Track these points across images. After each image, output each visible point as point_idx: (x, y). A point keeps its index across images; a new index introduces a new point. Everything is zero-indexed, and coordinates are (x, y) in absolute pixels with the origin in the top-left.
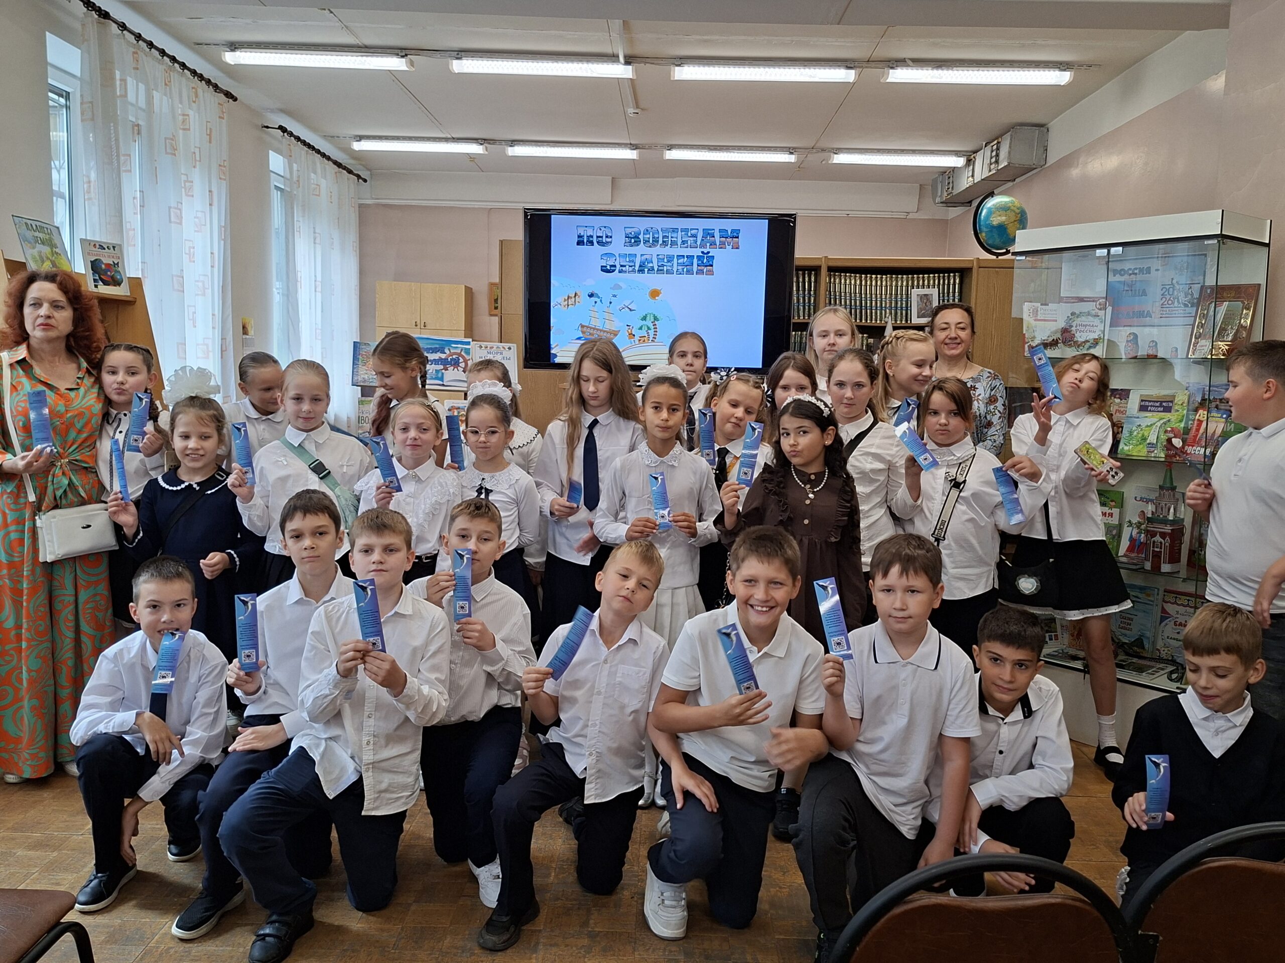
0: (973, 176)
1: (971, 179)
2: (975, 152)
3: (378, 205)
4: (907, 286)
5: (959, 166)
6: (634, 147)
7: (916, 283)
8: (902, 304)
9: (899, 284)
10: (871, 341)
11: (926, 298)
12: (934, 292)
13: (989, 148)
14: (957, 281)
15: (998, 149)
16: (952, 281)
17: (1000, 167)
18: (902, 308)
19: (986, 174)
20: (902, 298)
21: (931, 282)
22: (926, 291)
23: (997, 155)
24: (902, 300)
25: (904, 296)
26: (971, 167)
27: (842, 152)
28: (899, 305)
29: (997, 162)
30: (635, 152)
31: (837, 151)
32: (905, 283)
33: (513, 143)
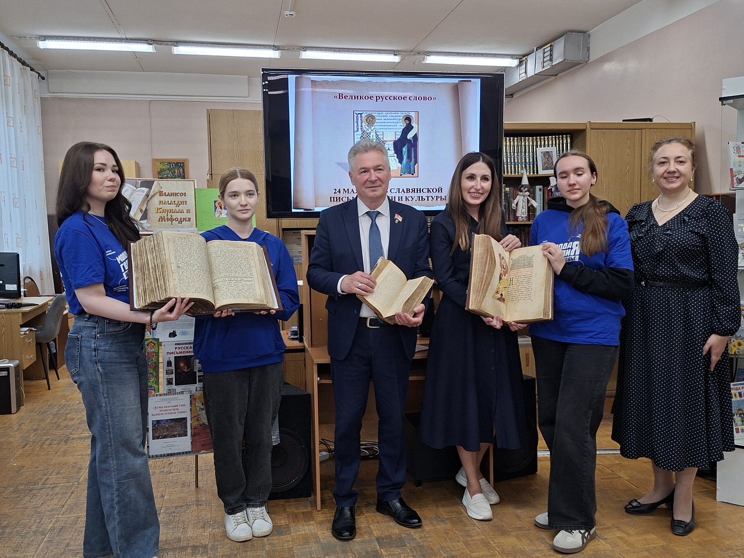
0: (526, 73)
1: (524, 75)
2: (528, 55)
3: (54, 98)
4: (533, 146)
5: (513, 66)
6: (276, 48)
7: (539, 143)
8: (529, 159)
9: (527, 144)
10: (507, 189)
11: (547, 155)
12: (553, 150)
13: (541, 51)
14: (569, 141)
15: (551, 50)
16: (565, 141)
17: (553, 64)
18: (529, 162)
19: (539, 70)
20: (529, 155)
21: (550, 143)
22: (547, 149)
23: (551, 55)
24: (529, 157)
25: (531, 154)
26: (524, 66)
27: (432, 55)
28: (527, 161)
29: (551, 60)
30: (277, 52)
31: (429, 53)
32: (531, 143)
33: (177, 43)
